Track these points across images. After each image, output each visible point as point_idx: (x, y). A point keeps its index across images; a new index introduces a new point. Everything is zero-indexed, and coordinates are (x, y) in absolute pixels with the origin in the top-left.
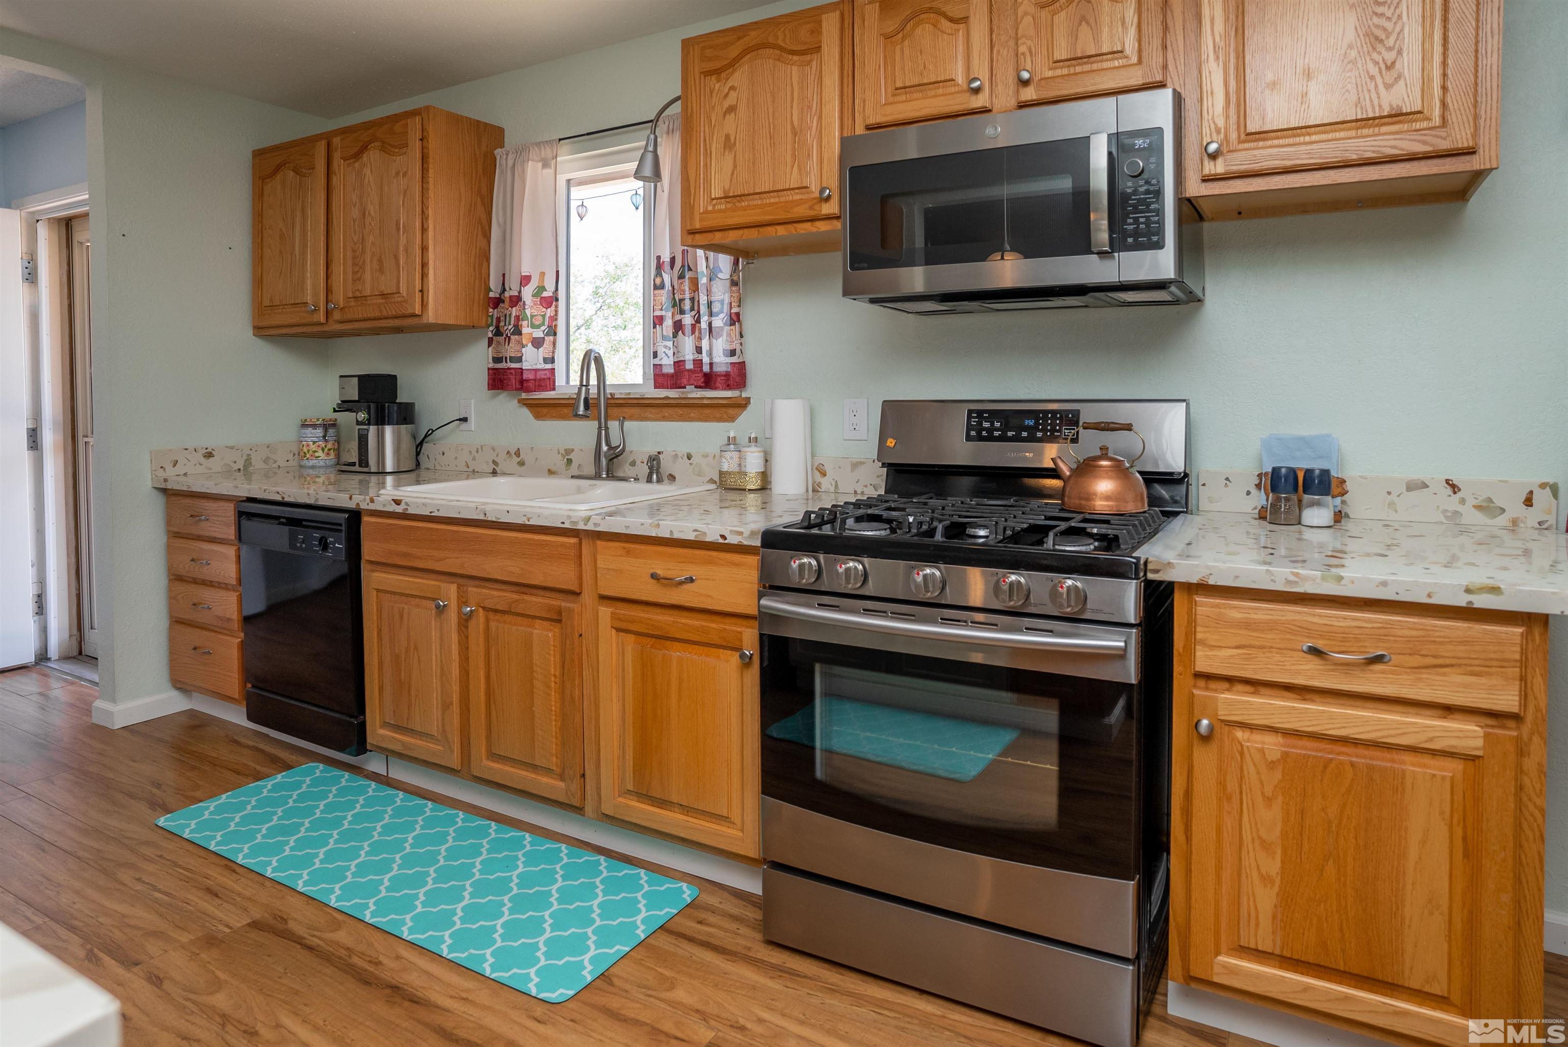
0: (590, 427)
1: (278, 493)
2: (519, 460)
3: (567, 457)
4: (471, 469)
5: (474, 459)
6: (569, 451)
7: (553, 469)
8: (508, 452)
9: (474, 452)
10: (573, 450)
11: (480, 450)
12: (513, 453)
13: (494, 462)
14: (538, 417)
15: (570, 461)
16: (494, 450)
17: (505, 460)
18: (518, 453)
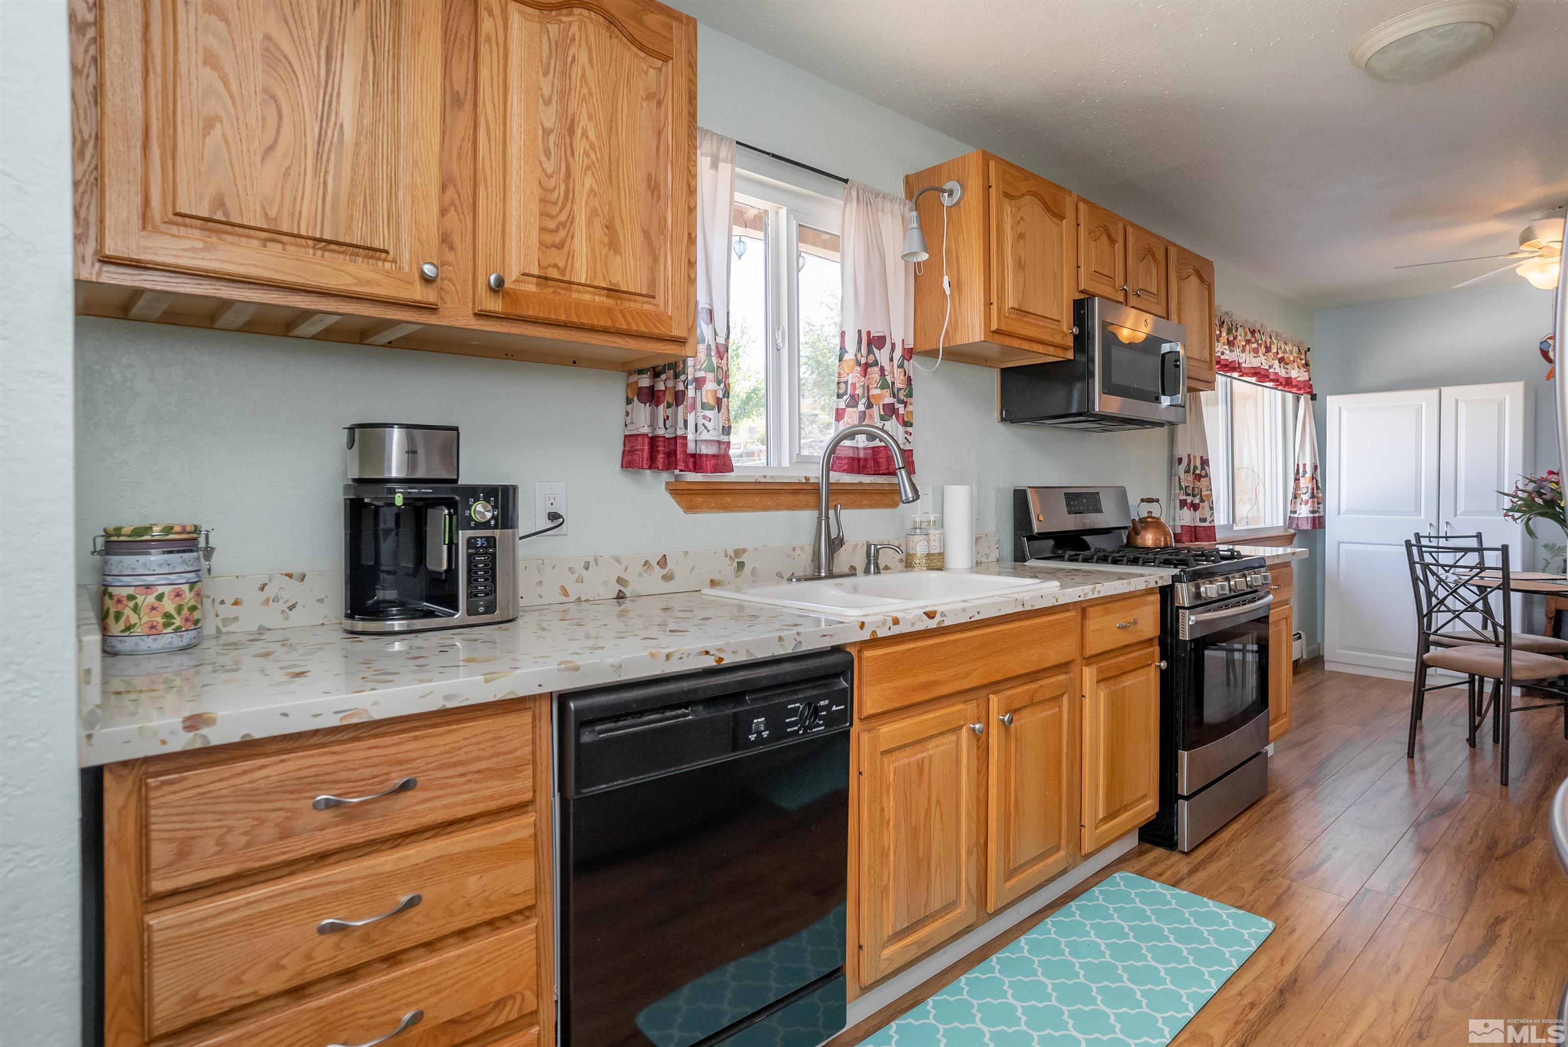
0: (806, 518)
1: (707, 653)
2: (664, 572)
3: (737, 560)
4: (573, 597)
5: (580, 580)
6: (738, 553)
7: (716, 577)
8: (646, 563)
9: (580, 570)
10: (745, 550)
11: (592, 564)
12: (654, 562)
13: (620, 581)
14: (690, 508)
15: (741, 565)
16: (618, 561)
17: (640, 575)
18: (663, 562)
